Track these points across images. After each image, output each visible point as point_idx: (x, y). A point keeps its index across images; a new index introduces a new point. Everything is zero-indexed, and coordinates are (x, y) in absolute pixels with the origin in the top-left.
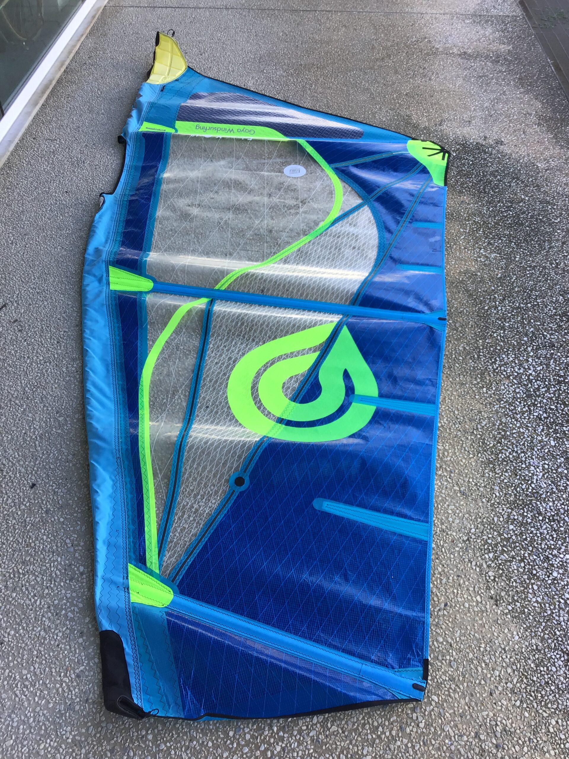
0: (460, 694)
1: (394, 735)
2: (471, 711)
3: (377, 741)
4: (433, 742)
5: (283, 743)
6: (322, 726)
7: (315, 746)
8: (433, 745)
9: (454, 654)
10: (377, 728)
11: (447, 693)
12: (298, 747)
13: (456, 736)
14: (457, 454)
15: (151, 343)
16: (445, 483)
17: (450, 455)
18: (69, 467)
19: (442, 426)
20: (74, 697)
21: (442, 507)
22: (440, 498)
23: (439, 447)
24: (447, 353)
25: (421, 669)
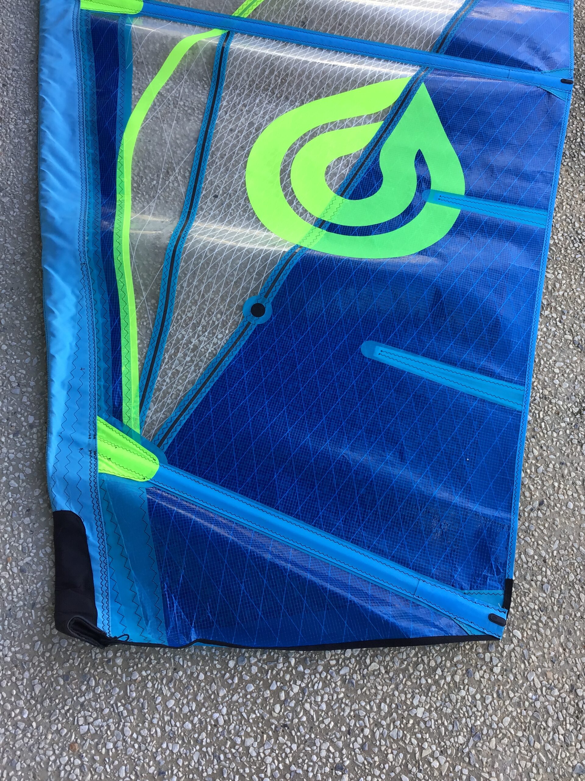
0: (553, 629)
1: (458, 681)
2: (567, 655)
3: (434, 688)
4: (512, 695)
5: (302, 681)
6: (357, 662)
7: (347, 689)
8: (511, 699)
9: (549, 573)
10: (435, 670)
11: (534, 627)
12: (323, 688)
13: (544, 689)
14: (574, 287)
15: (137, 93)
16: (554, 329)
17: (564, 287)
18: (16, 272)
19: (555, 244)
20: (15, 600)
21: (545, 363)
22: (544, 351)
23: (549, 276)
24: (569, 134)
25: (501, 592)
